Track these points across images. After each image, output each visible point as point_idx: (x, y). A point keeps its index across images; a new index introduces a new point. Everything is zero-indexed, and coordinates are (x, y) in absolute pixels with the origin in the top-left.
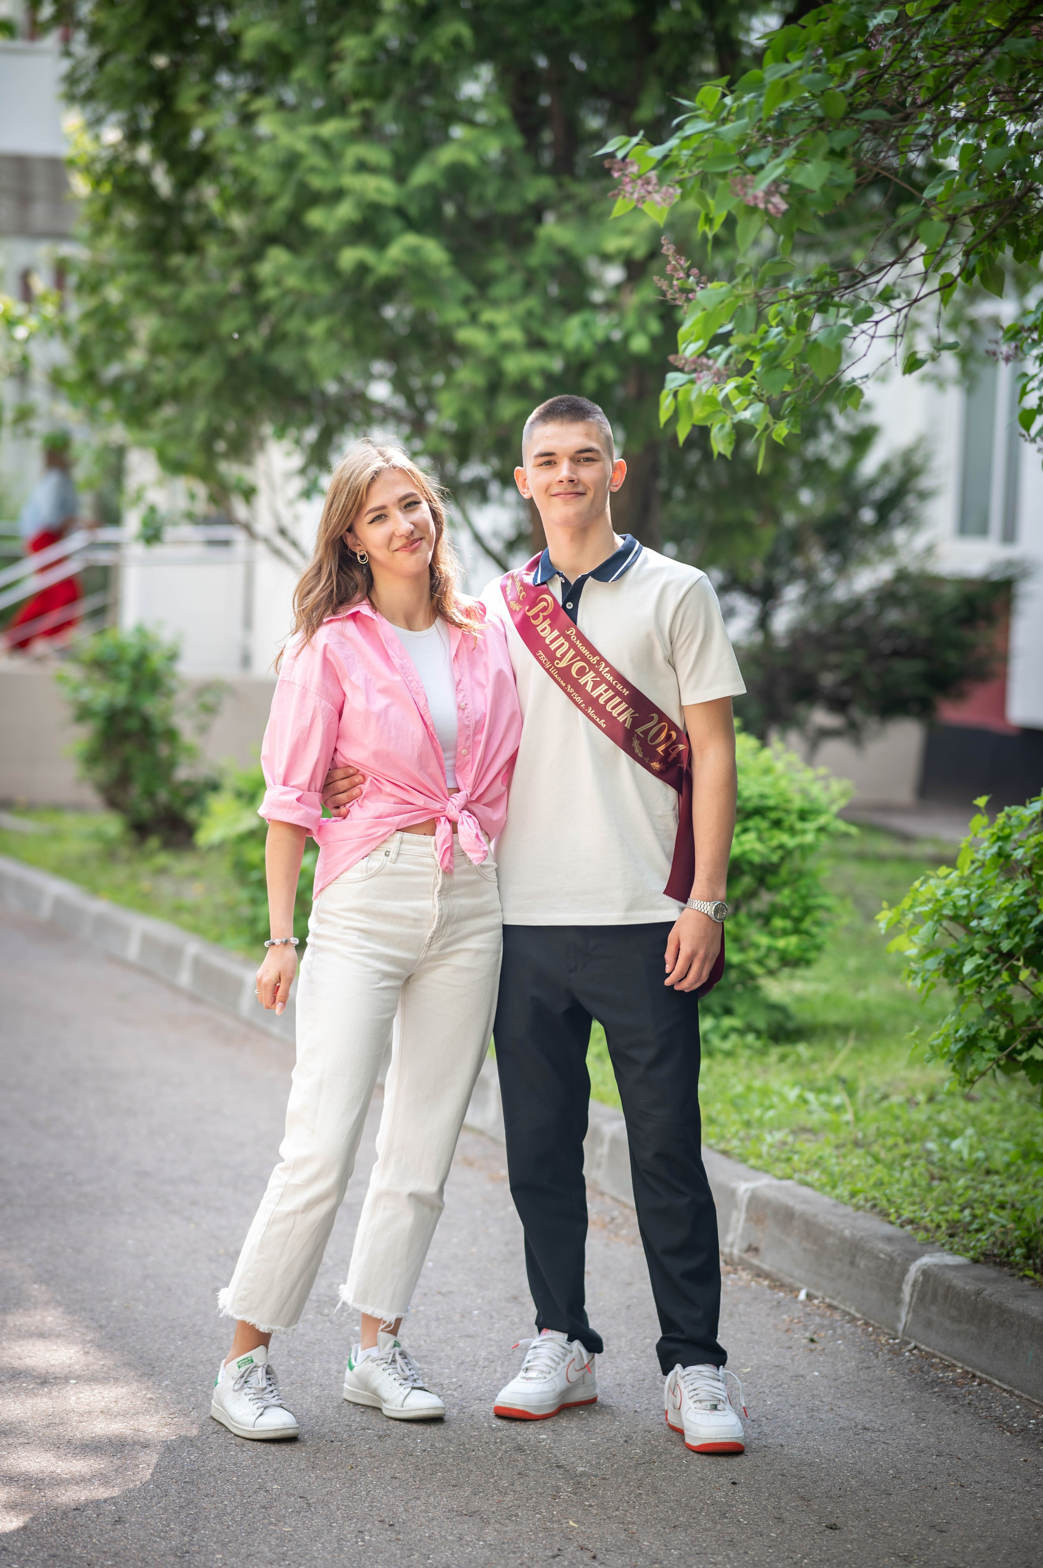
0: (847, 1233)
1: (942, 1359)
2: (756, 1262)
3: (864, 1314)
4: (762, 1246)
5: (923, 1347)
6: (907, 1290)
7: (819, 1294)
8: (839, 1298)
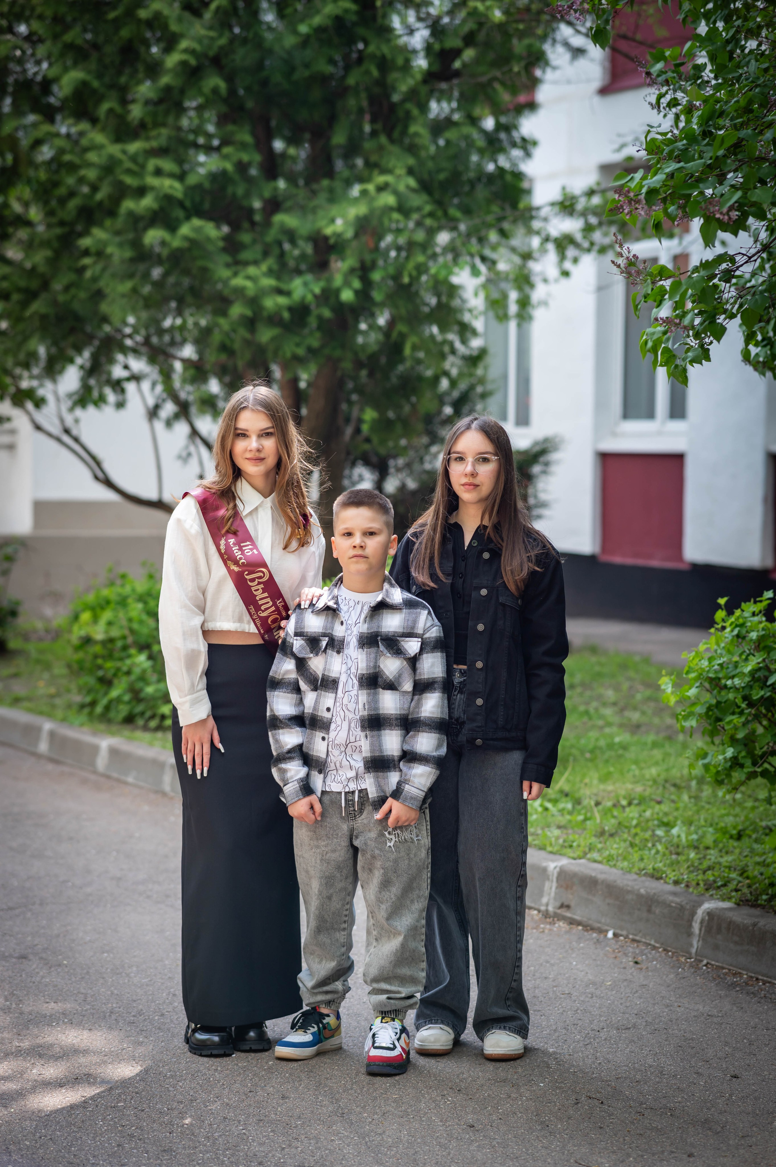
0: (642, 891)
1: (730, 970)
2: (568, 914)
3: (662, 944)
4: (572, 904)
5: (713, 963)
6: (696, 927)
7: (624, 933)
8: (640, 934)
